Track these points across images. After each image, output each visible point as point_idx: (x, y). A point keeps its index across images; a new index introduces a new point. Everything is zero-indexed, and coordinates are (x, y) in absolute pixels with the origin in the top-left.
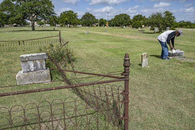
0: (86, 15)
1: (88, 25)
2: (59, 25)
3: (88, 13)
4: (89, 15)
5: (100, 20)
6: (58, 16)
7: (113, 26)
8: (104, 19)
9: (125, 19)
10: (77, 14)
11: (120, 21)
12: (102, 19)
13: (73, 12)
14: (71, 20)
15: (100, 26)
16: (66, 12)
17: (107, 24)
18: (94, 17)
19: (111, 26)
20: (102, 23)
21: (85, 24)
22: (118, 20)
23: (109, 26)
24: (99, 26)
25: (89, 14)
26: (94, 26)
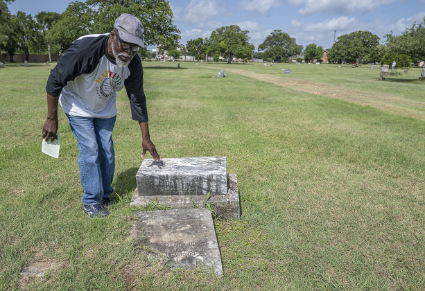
0: (274, 36)
1: (278, 60)
2: (212, 59)
3: (279, 31)
4: (282, 36)
5: (308, 48)
6: (206, 38)
7: (340, 62)
8: (317, 46)
9: (365, 44)
10: (248, 34)
11: (350, 50)
12: (313, 46)
13: (238, 29)
14: (233, 46)
15: (307, 60)
16: (223, 28)
17: (325, 58)
18: (291, 41)
19: (333, 62)
20: (312, 55)
21: (270, 57)
22: (345, 46)
23: (330, 63)
24: (303, 61)
25: (280, 34)
26: (294, 61)
